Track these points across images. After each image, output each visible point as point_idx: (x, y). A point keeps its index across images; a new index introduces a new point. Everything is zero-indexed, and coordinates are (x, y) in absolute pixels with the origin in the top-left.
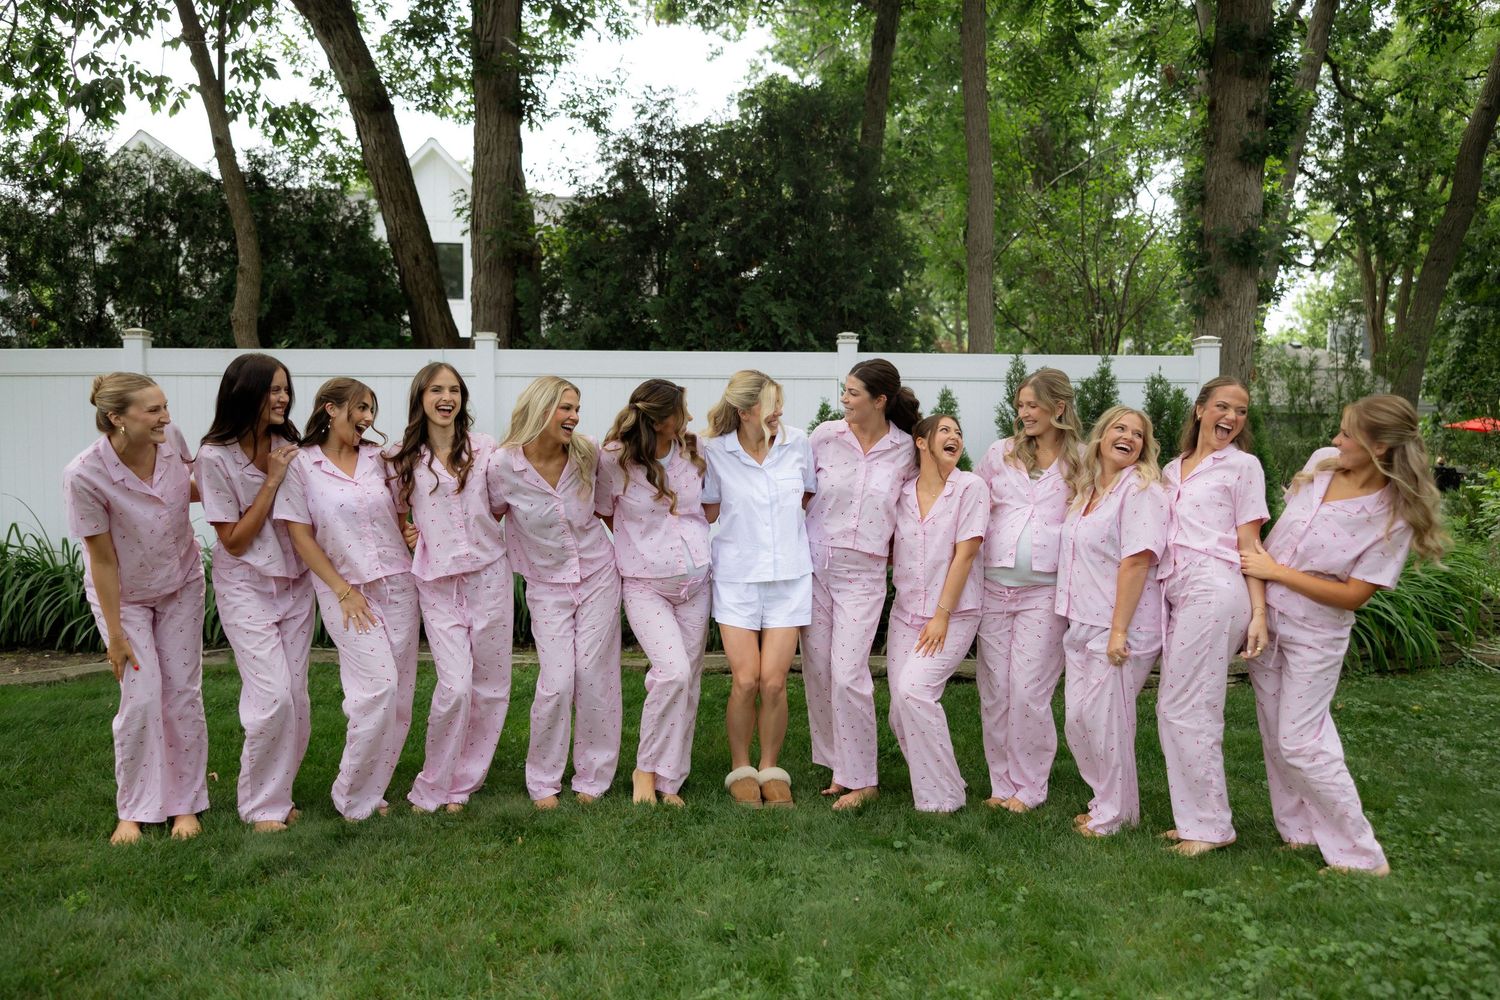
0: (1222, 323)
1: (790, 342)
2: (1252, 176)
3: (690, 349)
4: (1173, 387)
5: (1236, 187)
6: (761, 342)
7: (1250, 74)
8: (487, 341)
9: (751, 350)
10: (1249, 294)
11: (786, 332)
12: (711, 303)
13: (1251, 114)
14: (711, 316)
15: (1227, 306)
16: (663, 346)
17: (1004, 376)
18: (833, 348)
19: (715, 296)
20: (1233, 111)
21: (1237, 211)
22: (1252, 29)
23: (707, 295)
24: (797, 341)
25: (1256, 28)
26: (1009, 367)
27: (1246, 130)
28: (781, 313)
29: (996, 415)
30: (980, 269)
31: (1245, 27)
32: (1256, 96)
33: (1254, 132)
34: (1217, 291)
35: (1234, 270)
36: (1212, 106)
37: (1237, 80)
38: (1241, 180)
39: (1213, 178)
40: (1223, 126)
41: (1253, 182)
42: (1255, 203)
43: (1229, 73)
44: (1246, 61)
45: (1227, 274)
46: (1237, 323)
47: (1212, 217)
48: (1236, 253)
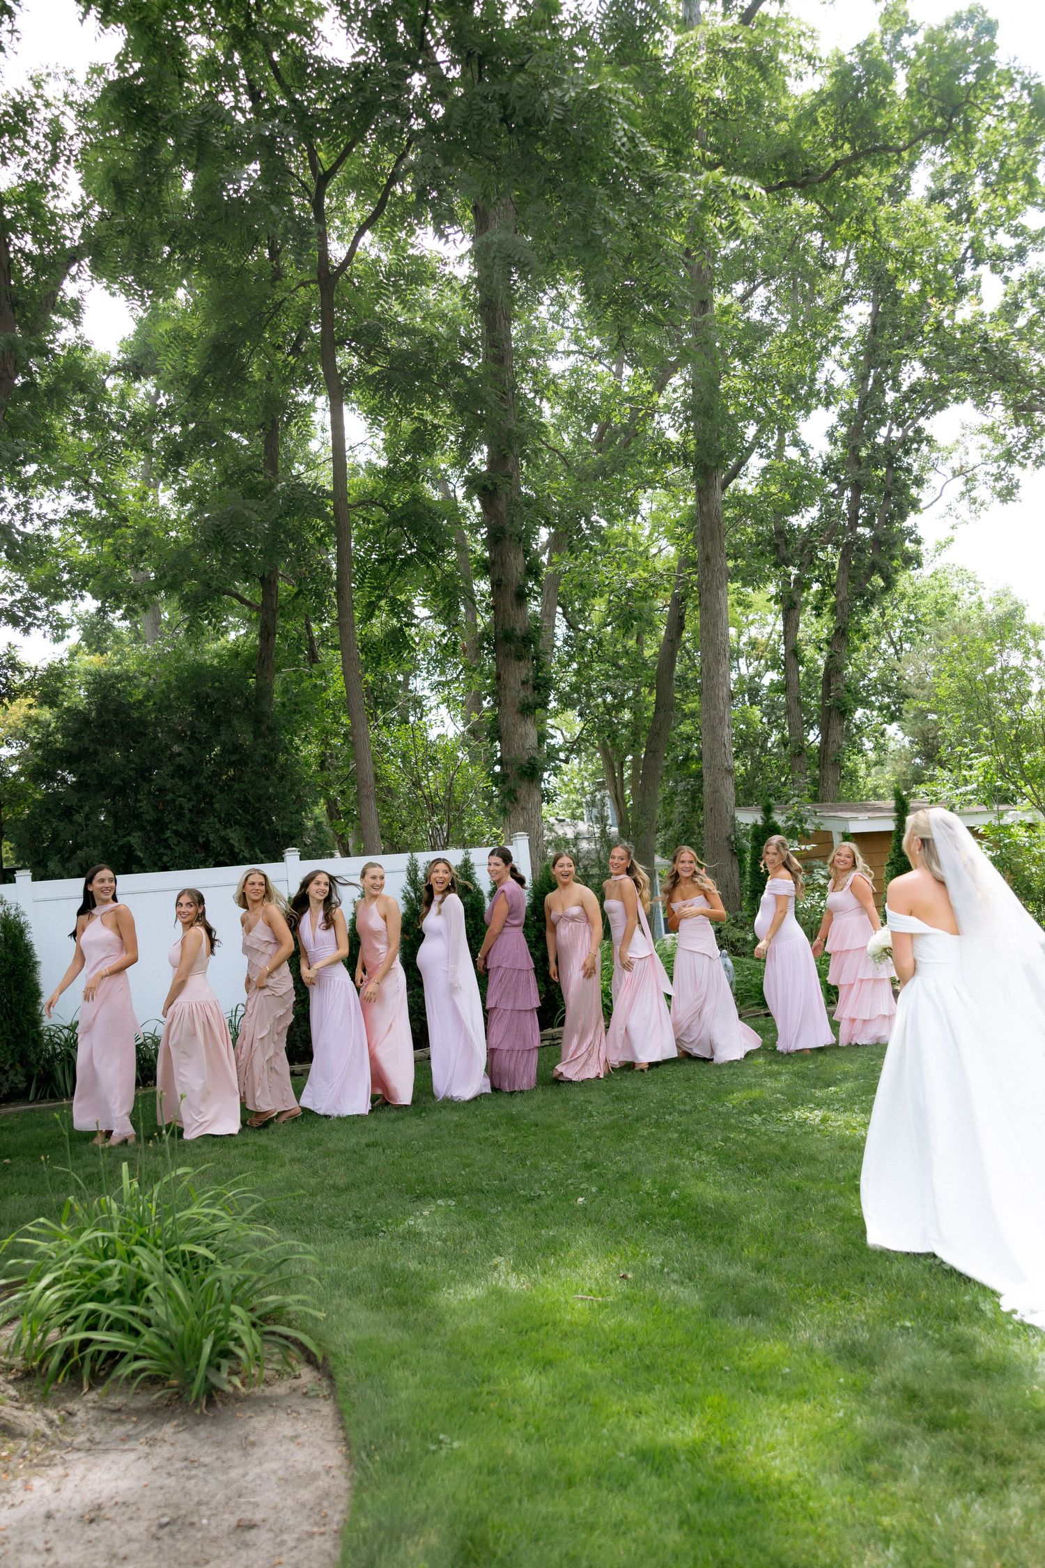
0: (522, 821)
2: (528, 721)
3: (165, 868)
5: (520, 730)
6: (221, 858)
7: (520, 658)
8: (23, 877)
9: (215, 866)
10: (536, 799)
12: (177, 833)
13: (524, 683)
14: (179, 842)
15: (523, 808)
16: (143, 869)
17: (405, 868)
18: (282, 860)
19: (180, 829)
20: (512, 682)
21: (523, 745)
22: (518, 630)
23: (174, 828)
24: (248, 856)
25: (520, 629)
26: (407, 863)
28: (235, 836)
29: (402, 894)
30: (367, 797)
31: (513, 629)
32: (525, 671)
33: (528, 695)
34: (516, 799)
35: (525, 784)
36: (499, 678)
37: (513, 662)
38: (522, 725)
39: (504, 724)
40: (507, 691)
41: (530, 726)
42: (533, 739)
43: (507, 657)
44: (517, 651)
45: (521, 787)
46: (531, 819)
47: (506, 749)
48: (525, 773)
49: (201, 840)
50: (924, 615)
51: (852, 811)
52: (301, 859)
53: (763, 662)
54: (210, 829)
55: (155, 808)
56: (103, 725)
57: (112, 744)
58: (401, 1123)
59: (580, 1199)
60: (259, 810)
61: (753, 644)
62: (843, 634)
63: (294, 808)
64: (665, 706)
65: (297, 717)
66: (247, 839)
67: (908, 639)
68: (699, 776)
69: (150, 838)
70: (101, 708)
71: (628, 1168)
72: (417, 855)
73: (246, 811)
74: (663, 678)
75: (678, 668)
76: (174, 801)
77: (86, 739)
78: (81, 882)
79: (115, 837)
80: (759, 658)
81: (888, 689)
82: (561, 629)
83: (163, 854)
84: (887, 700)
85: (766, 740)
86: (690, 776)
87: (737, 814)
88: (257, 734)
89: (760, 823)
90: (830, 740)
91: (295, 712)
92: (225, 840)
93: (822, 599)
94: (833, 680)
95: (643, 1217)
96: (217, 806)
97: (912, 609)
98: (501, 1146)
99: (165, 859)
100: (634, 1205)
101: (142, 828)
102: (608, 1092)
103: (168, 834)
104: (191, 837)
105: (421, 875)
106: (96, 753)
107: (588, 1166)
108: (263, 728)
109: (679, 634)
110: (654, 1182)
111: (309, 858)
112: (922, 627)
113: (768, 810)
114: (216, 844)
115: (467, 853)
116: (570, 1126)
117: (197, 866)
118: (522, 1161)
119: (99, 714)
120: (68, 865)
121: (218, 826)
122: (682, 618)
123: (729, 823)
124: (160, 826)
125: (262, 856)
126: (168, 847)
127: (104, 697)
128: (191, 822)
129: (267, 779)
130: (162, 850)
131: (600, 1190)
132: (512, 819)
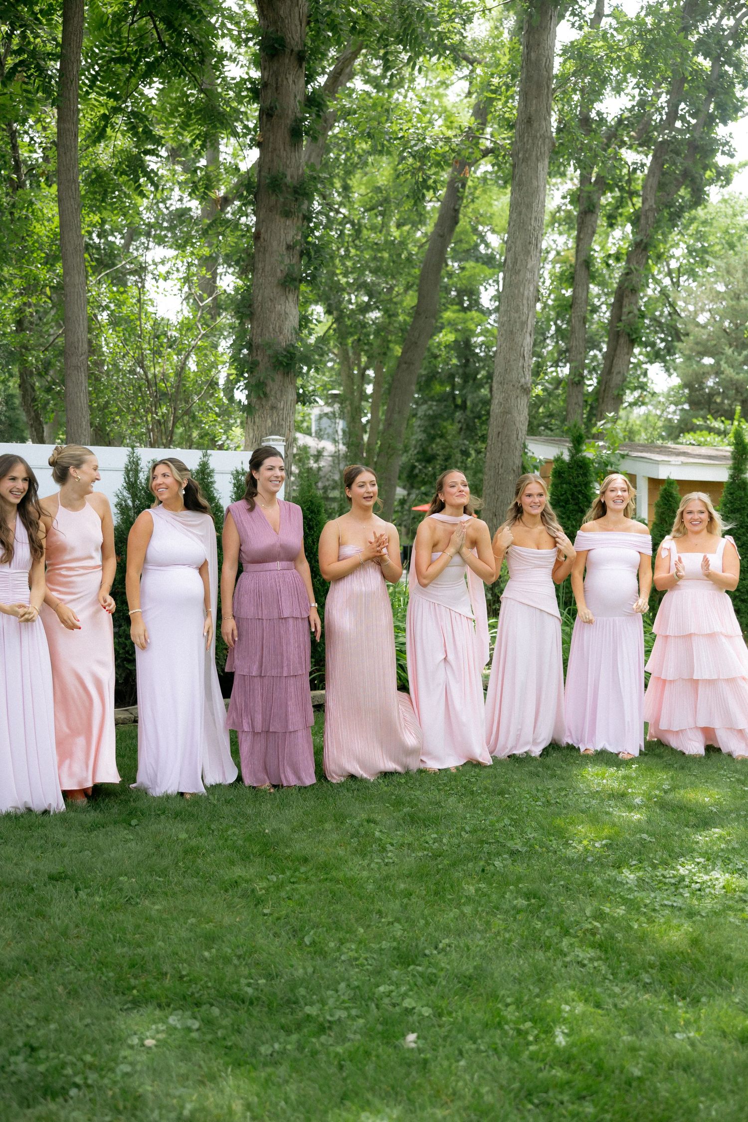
0: (269, 421)
2: (290, 299)
5: (278, 307)
7: (287, 214)
10: (290, 398)
13: (289, 248)
15: (273, 408)
20: (275, 244)
21: (280, 327)
22: (289, 178)
25: (292, 177)
26: (126, 460)
27: (286, 261)
33: (292, 263)
34: (265, 395)
35: (278, 377)
36: (257, 237)
37: (278, 217)
38: (282, 302)
39: (260, 298)
40: (267, 255)
41: (292, 304)
42: (293, 321)
43: (271, 211)
44: (284, 204)
45: (273, 380)
46: (281, 422)
47: (259, 331)
48: (281, 363)
72: (140, 451)
86: (432, 399)
89: (566, 457)
93: (617, 208)
97: (700, 236)
105: (142, 477)
112: (707, 257)
123: (517, 454)
132: (257, 420)
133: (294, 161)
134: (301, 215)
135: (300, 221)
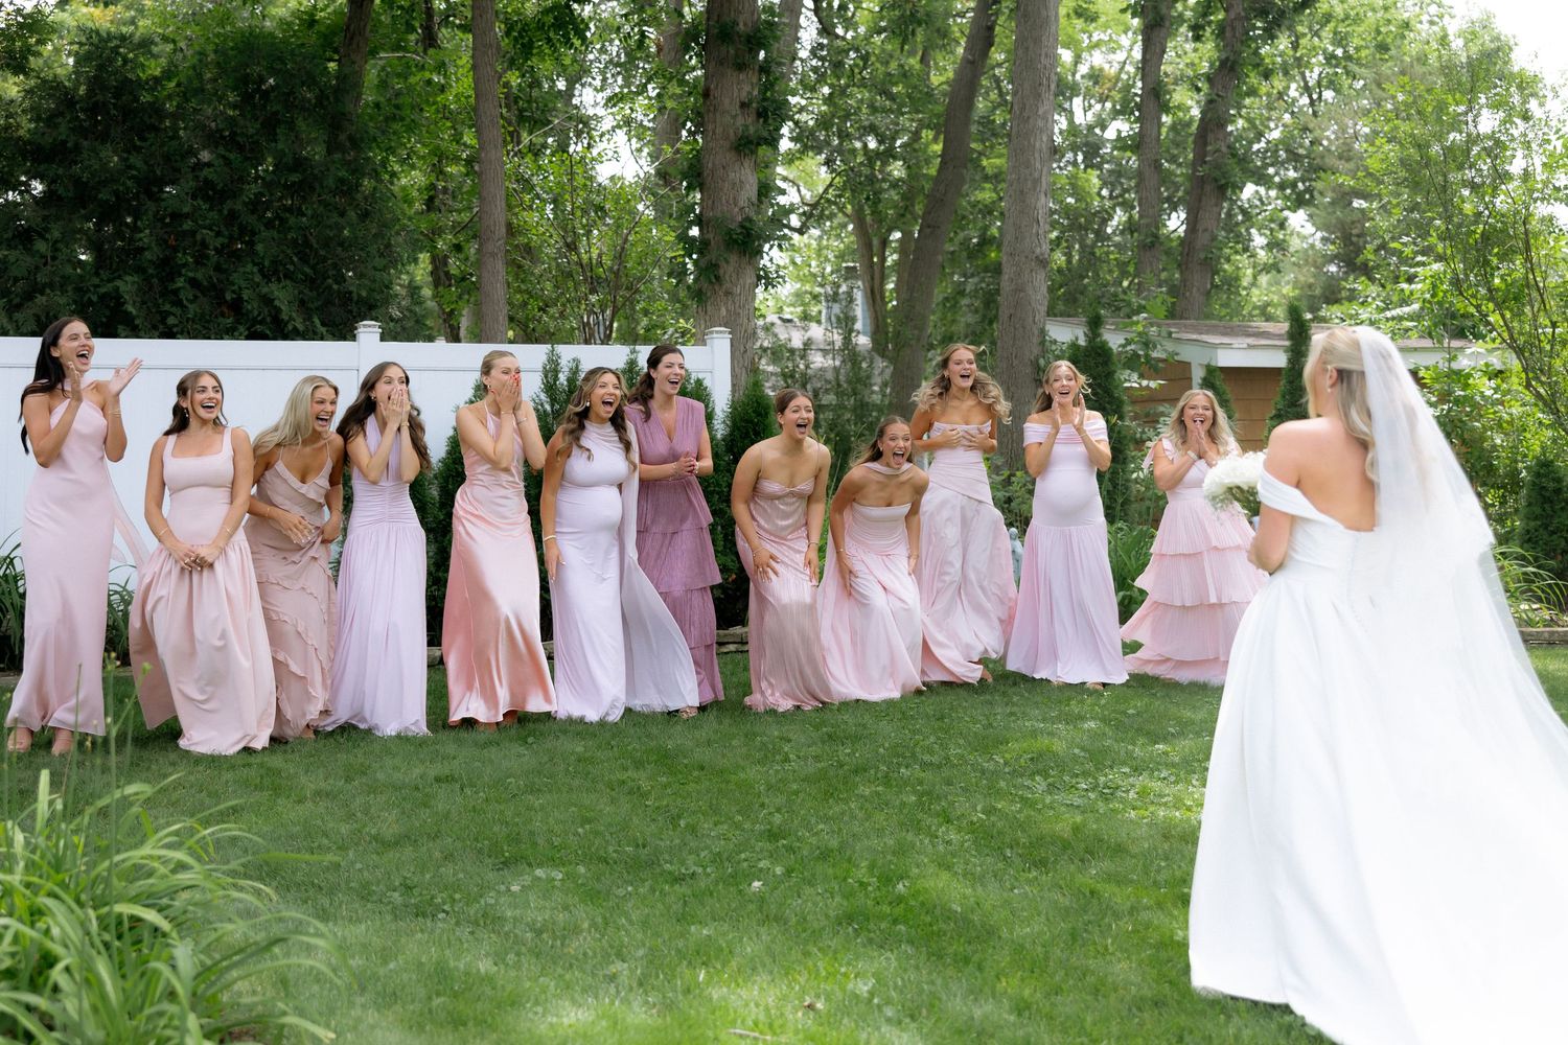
0: (723, 311)
1: (295, 328)
2: (746, 165)
3: (169, 334)
4: (694, 377)
5: (732, 175)
6: (259, 328)
7: (741, 67)
9: (248, 338)
10: (749, 281)
11: (291, 319)
12: (194, 283)
13: (743, 105)
14: (196, 297)
15: (728, 293)
16: (135, 332)
18: (353, 338)
19: (199, 276)
20: (726, 101)
21: (734, 198)
22: (741, 26)
23: (191, 274)
24: (301, 327)
25: (745, 24)
27: (740, 121)
28: (283, 295)
30: (494, 255)
31: (735, 23)
32: (747, 88)
33: (747, 123)
34: (718, 278)
35: (733, 258)
36: (706, 94)
37: (729, 72)
38: (737, 168)
39: (710, 165)
40: (718, 115)
41: (748, 171)
42: (750, 191)
43: (722, 64)
44: (737, 56)
45: (727, 262)
46: (738, 310)
47: (710, 202)
48: (735, 241)
49: (229, 296)
50: (1357, 49)
51: (1224, 334)
52: (382, 339)
53: (1108, 105)
54: (244, 280)
55: (162, 242)
56: (93, 109)
57: (104, 138)
58: (494, 749)
59: (757, 884)
60: (325, 260)
61: (1095, 76)
62: (1232, 69)
63: (379, 262)
64: (957, 160)
65: (397, 126)
66: (302, 303)
67: (1332, 84)
68: (997, 269)
69: (151, 288)
70: (96, 83)
71: (834, 843)
72: (561, 349)
73: (304, 260)
74: (955, 115)
75: (981, 105)
76: (193, 233)
77: (63, 129)
78: (35, 344)
79: (96, 281)
80: (1102, 100)
81: (1294, 157)
82: (809, 32)
83: (169, 313)
84: (1292, 174)
85: (1104, 222)
87: (1047, 327)
88: (332, 147)
89: (1082, 342)
90: (1200, 227)
91: (394, 118)
92: (267, 301)
94: (1211, 137)
95: (850, 918)
96: (259, 247)
98: (645, 795)
99: (171, 320)
100: (838, 899)
101: (140, 270)
102: (817, 728)
103: (180, 283)
104: (214, 292)
105: (562, 378)
106: (77, 148)
107: (773, 835)
108: (342, 137)
109: (985, 54)
110: (872, 867)
111: (395, 339)
113: (1095, 324)
114: (252, 307)
115: (633, 352)
116: (752, 773)
117: (220, 335)
118: (674, 820)
119: (90, 91)
120: (17, 316)
121: (258, 278)
122: (991, 29)
123: (1035, 340)
124: (168, 268)
125: (323, 330)
126: (179, 303)
127: (101, 68)
128: (218, 268)
129: (342, 214)
130: (167, 307)
131: (789, 872)
132: (709, 308)
133: (747, 5)
134: (757, 67)
135: (757, 74)
